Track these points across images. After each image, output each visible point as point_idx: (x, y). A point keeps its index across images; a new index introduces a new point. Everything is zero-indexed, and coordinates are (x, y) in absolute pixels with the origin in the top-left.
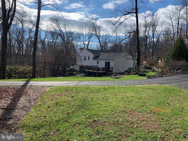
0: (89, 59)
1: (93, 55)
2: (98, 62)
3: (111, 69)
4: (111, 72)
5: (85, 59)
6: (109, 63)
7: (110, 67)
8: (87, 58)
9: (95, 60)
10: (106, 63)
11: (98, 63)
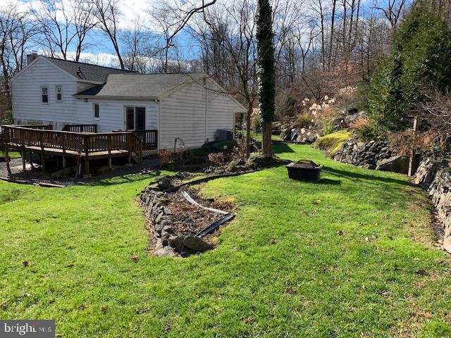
0: (59, 97)
1: (76, 79)
2: (97, 107)
3: (149, 138)
4: (151, 152)
5: (45, 99)
6: (141, 112)
7: (147, 129)
8: (52, 96)
9: (86, 100)
10: (130, 112)
11: (97, 115)
